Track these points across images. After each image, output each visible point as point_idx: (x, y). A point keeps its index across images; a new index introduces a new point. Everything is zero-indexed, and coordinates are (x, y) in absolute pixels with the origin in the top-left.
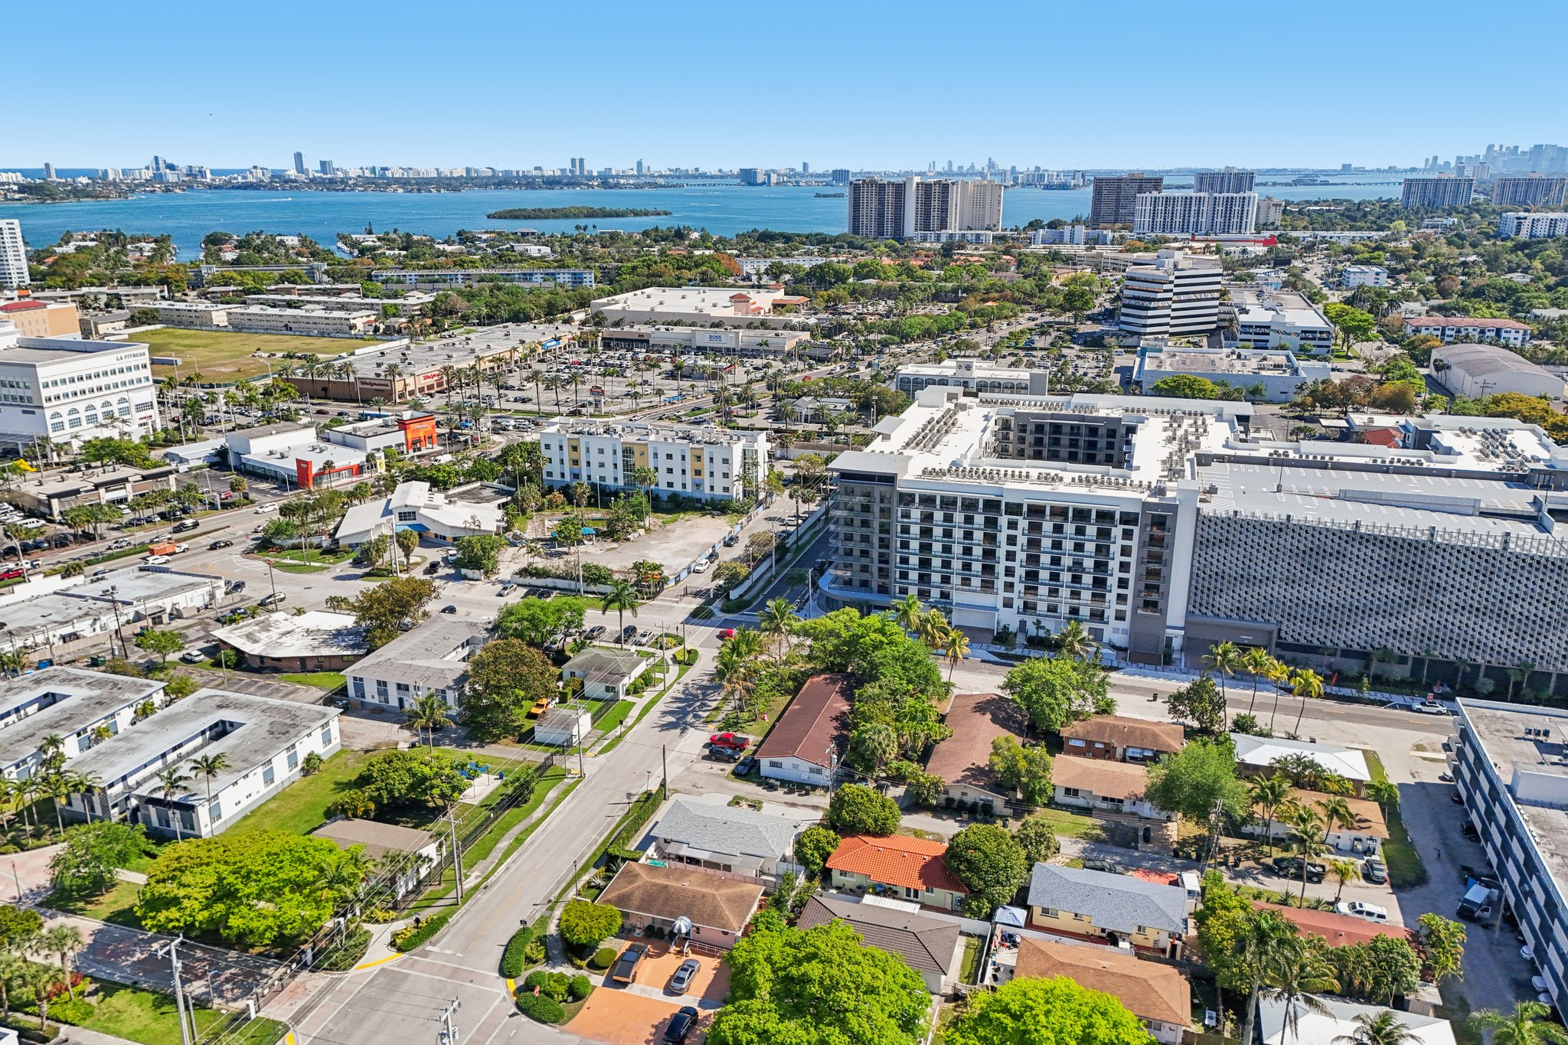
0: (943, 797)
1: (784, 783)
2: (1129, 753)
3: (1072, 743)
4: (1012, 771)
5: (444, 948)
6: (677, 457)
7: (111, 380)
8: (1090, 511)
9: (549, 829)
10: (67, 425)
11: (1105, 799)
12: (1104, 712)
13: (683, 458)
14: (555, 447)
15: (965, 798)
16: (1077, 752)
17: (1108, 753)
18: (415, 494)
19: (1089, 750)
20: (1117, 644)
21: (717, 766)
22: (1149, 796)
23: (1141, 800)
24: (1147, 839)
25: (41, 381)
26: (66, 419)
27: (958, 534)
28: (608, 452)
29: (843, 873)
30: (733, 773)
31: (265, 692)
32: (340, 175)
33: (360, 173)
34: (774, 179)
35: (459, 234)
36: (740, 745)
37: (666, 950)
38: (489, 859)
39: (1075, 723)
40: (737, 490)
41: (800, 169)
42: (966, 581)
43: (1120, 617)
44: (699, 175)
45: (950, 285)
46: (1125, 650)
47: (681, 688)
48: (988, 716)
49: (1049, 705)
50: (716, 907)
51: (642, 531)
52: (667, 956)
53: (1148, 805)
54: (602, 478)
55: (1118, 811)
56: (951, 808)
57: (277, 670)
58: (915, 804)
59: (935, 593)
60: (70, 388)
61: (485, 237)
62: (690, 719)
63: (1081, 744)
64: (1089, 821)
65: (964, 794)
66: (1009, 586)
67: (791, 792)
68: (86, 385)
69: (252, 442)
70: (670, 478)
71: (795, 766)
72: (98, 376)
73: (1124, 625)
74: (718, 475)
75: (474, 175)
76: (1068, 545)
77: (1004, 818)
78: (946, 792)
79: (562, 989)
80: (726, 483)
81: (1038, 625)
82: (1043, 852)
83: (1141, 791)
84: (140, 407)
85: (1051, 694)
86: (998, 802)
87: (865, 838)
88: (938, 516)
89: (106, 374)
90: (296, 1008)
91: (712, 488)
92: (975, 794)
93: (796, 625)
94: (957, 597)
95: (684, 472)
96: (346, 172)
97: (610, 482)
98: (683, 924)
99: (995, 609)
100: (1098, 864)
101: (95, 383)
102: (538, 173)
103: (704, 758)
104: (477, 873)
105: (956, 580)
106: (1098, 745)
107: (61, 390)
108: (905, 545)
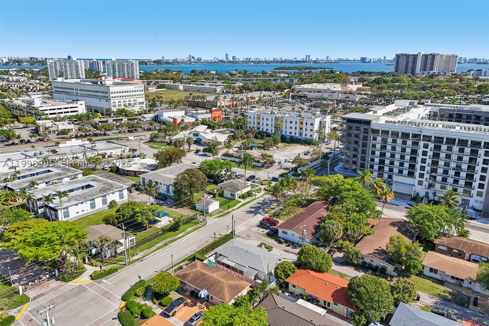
0: (361, 261)
1: (286, 241)
2: (473, 257)
3: (440, 247)
4: (398, 253)
5: (108, 282)
6: (294, 123)
7: (132, 94)
8: (467, 141)
9: (180, 242)
10: (117, 106)
11: (453, 277)
12: (462, 236)
13: (296, 123)
14: (252, 118)
15: (372, 263)
16: (442, 252)
17: (460, 255)
18: (201, 128)
19: (449, 252)
20: (477, 208)
21: (261, 230)
22: (479, 280)
23: (475, 282)
24: (475, 304)
25: (111, 91)
26: (117, 104)
27: (398, 149)
28: (270, 120)
29: (294, 286)
30: (267, 234)
31: (118, 181)
32: (238, 60)
33: (243, 60)
34: (372, 61)
35: (262, 72)
36: (275, 223)
37: (195, 305)
38: (150, 249)
39: (443, 238)
40: (316, 136)
41: (383, 59)
42: (401, 172)
43: (479, 194)
44: (347, 61)
45: (429, 85)
46: (481, 211)
47: (263, 199)
48: (396, 228)
49: (428, 226)
50: (222, 289)
51: (275, 148)
52: (195, 307)
53: (478, 285)
54: (267, 130)
55: (460, 286)
56: (364, 267)
57: (127, 175)
58: (346, 262)
59: (386, 176)
60: (119, 95)
61: (269, 72)
62: (261, 211)
63: (445, 248)
64: (442, 288)
65: (372, 261)
66: (421, 176)
67: (289, 246)
68: (124, 94)
69: (164, 113)
70: (291, 130)
71: (293, 235)
72: (128, 92)
73: (482, 199)
74: (309, 130)
75: (275, 60)
76: (454, 157)
77: (392, 277)
78: (363, 258)
79: (139, 312)
80: (311, 133)
81: (434, 194)
82: (406, 298)
83: (474, 277)
84: (140, 103)
85: (431, 221)
86: (390, 268)
87: (310, 271)
88: (390, 140)
89: (130, 91)
90: (39, 293)
91: (306, 135)
92: (378, 262)
93: (313, 179)
94: (395, 178)
95: (296, 128)
96: (239, 59)
97: (269, 131)
98: (203, 293)
99: (414, 185)
100: (440, 311)
101: (127, 94)
102: (295, 60)
103: (258, 226)
104: (142, 254)
105: (396, 171)
106: (454, 251)
107: (116, 95)
108: (373, 153)
